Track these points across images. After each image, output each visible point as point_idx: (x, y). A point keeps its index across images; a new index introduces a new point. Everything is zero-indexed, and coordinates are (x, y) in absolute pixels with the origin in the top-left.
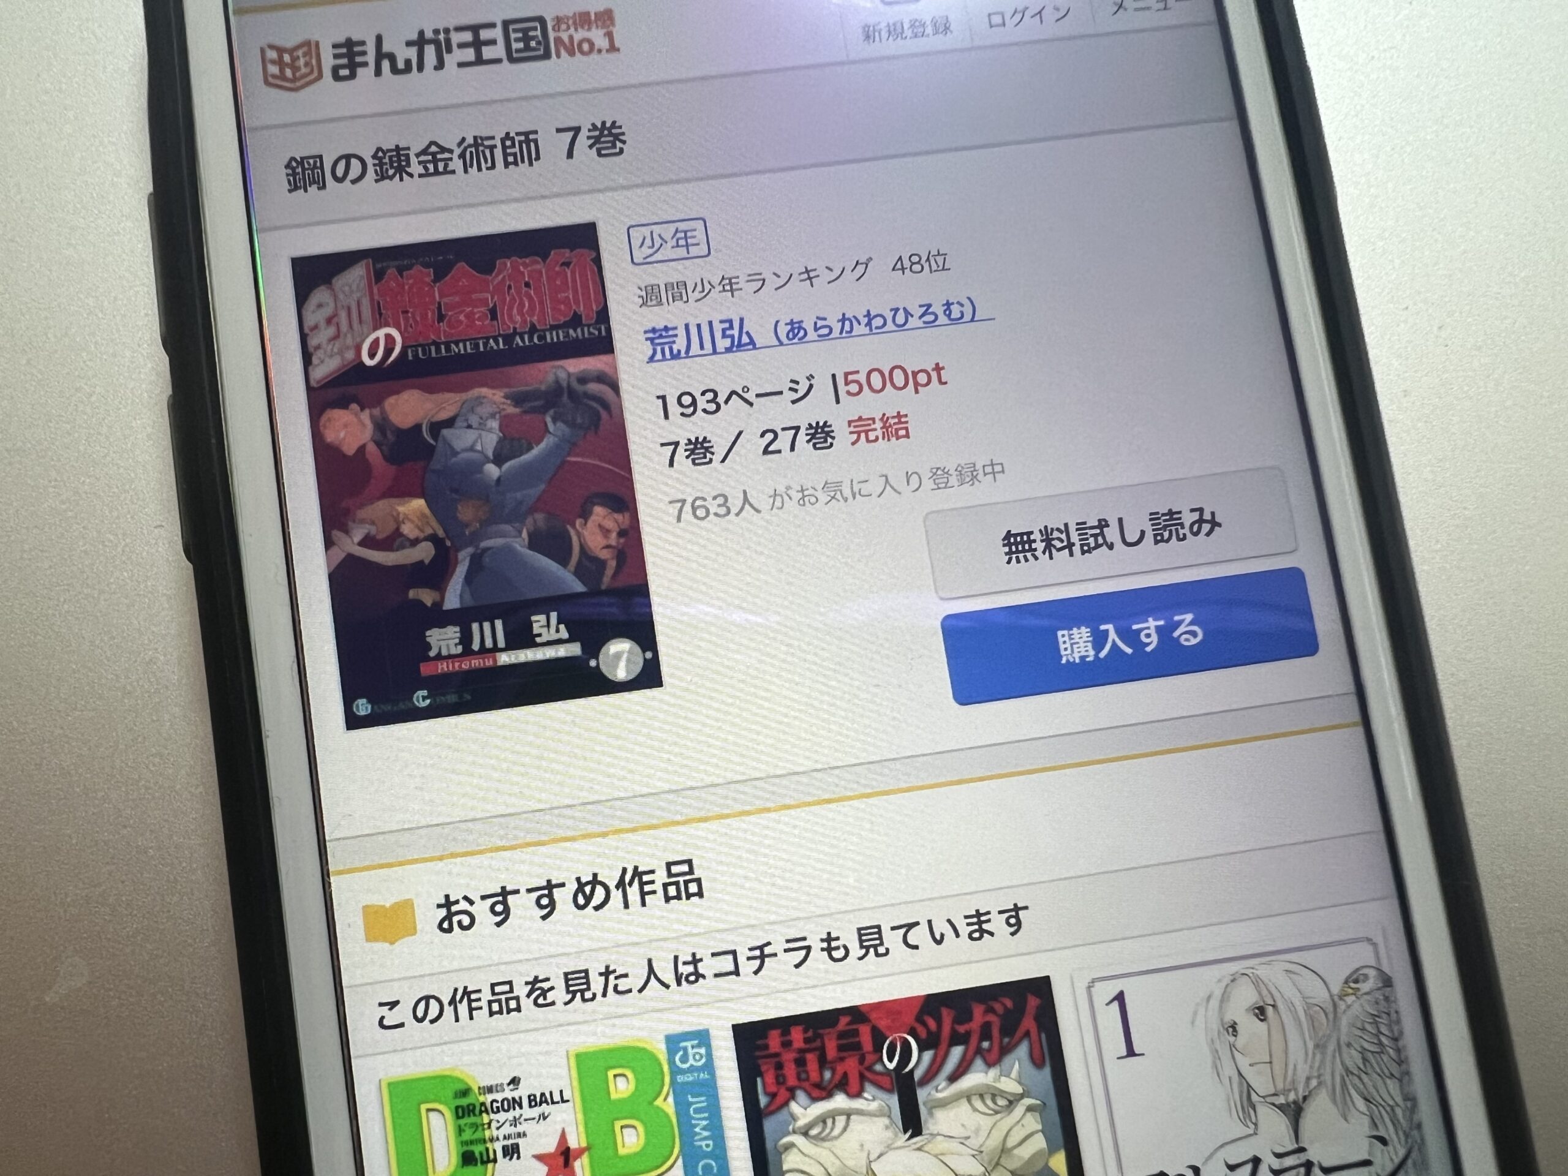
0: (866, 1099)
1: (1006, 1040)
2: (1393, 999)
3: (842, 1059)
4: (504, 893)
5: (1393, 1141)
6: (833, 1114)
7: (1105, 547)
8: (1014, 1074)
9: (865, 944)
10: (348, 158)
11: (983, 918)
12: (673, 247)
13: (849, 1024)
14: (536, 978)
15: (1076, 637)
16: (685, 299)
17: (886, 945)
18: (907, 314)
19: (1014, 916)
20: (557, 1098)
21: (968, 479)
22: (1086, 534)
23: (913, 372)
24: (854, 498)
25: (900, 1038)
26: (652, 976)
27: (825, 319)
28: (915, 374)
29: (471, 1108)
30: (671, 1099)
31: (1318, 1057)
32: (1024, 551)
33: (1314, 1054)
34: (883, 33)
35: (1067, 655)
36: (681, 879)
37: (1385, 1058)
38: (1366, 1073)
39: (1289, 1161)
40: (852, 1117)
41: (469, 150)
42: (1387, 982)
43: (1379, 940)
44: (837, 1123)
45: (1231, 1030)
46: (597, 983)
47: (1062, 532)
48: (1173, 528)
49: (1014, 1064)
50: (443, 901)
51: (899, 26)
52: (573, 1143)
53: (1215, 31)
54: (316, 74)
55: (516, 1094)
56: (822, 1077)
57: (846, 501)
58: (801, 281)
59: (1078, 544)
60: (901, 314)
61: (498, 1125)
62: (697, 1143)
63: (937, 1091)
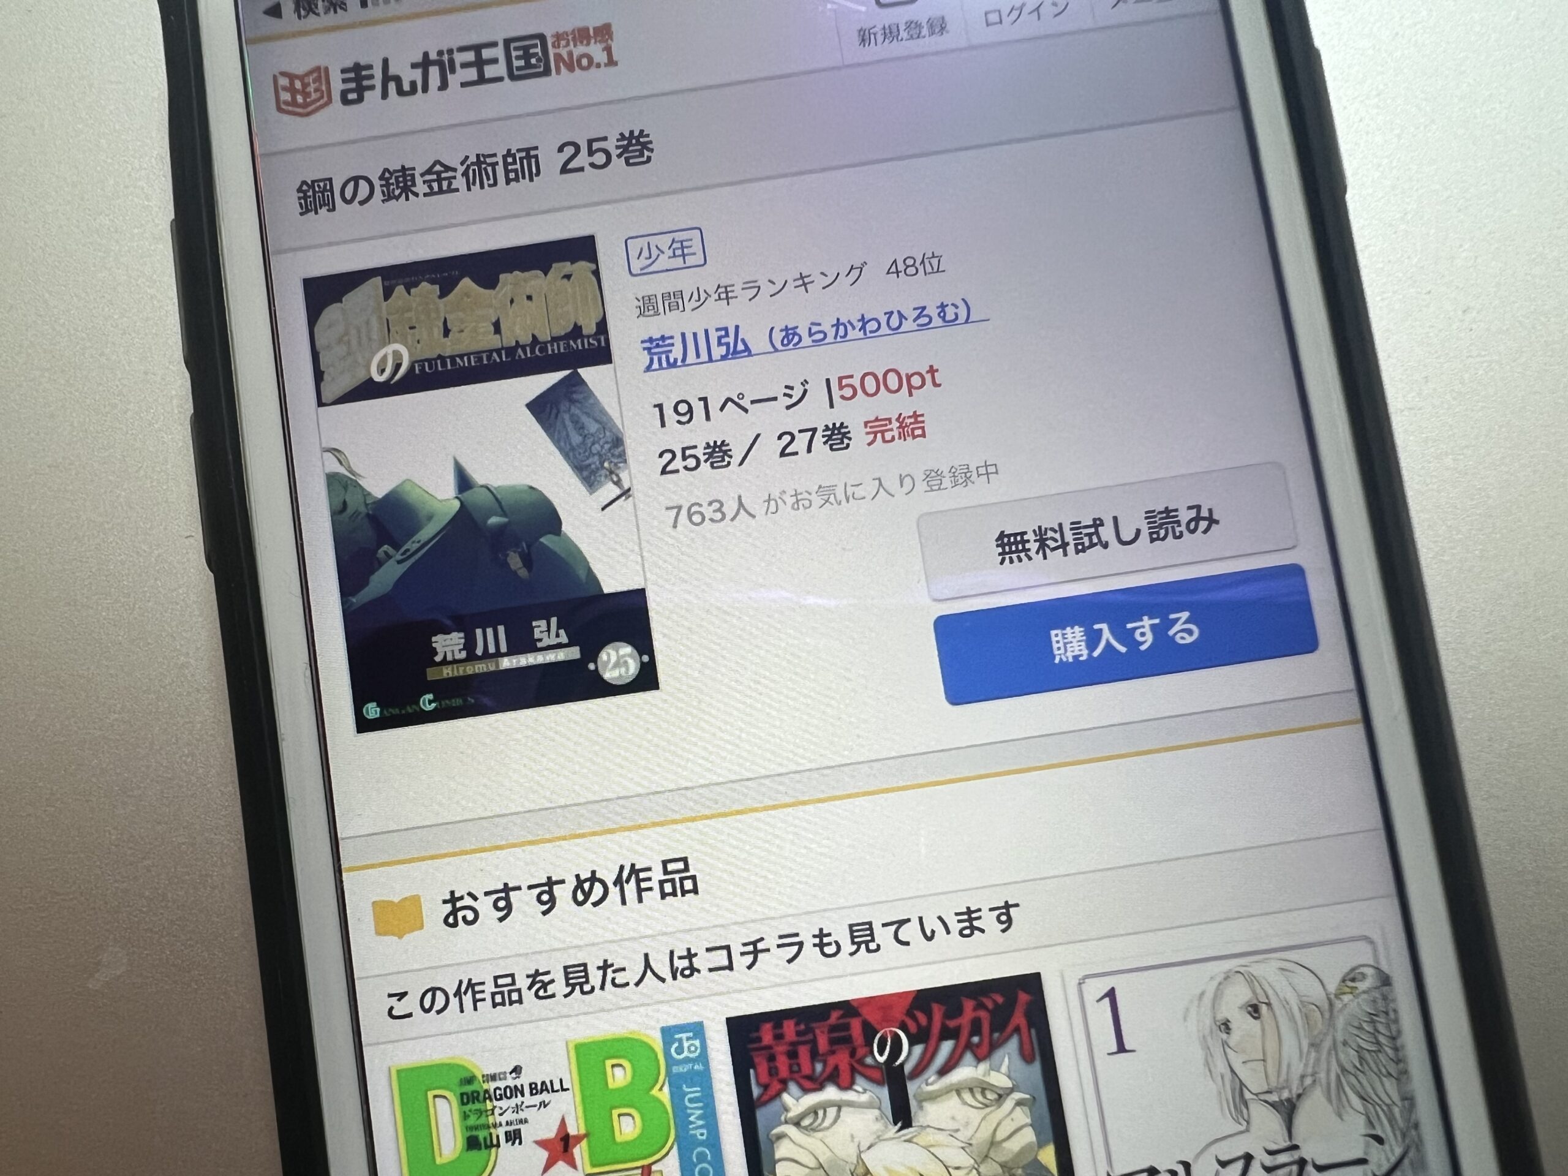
0: (856, 1091)
1: (996, 1035)
2: (1390, 998)
3: (833, 1052)
4: (507, 889)
5: (1390, 1141)
6: (825, 1106)
7: (1098, 547)
8: (1004, 1069)
9: (856, 940)
10: (356, 179)
11: (974, 915)
12: (669, 257)
13: (839, 1018)
14: (537, 971)
15: (1069, 636)
16: (681, 308)
17: (878, 940)
18: (901, 316)
19: (1005, 914)
20: (557, 1086)
21: (961, 481)
22: (1081, 533)
23: (907, 375)
24: (848, 501)
25: (891, 1031)
26: (649, 972)
27: (819, 324)
28: (909, 377)
29: (475, 1095)
30: (666, 1089)
31: (1313, 1054)
32: (1017, 551)
33: (1309, 1052)
34: (878, 36)
35: (1060, 655)
36: (677, 876)
37: (1380, 1055)
38: (1362, 1072)
39: (1283, 1158)
40: (844, 1110)
41: (472, 168)
43: (1377, 938)
44: (828, 1114)
45: (1223, 1027)
46: (595, 977)
47: (1055, 531)
48: (1169, 526)
49: (1003, 1060)
50: (448, 897)
51: (894, 30)
52: (572, 1131)
53: (1218, 20)
54: (325, 99)
55: (518, 1083)
56: (814, 1070)
57: (840, 503)
58: (796, 287)
59: (1072, 543)
60: (895, 317)
61: (501, 1112)
62: (692, 1132)
63: (927, 1084)
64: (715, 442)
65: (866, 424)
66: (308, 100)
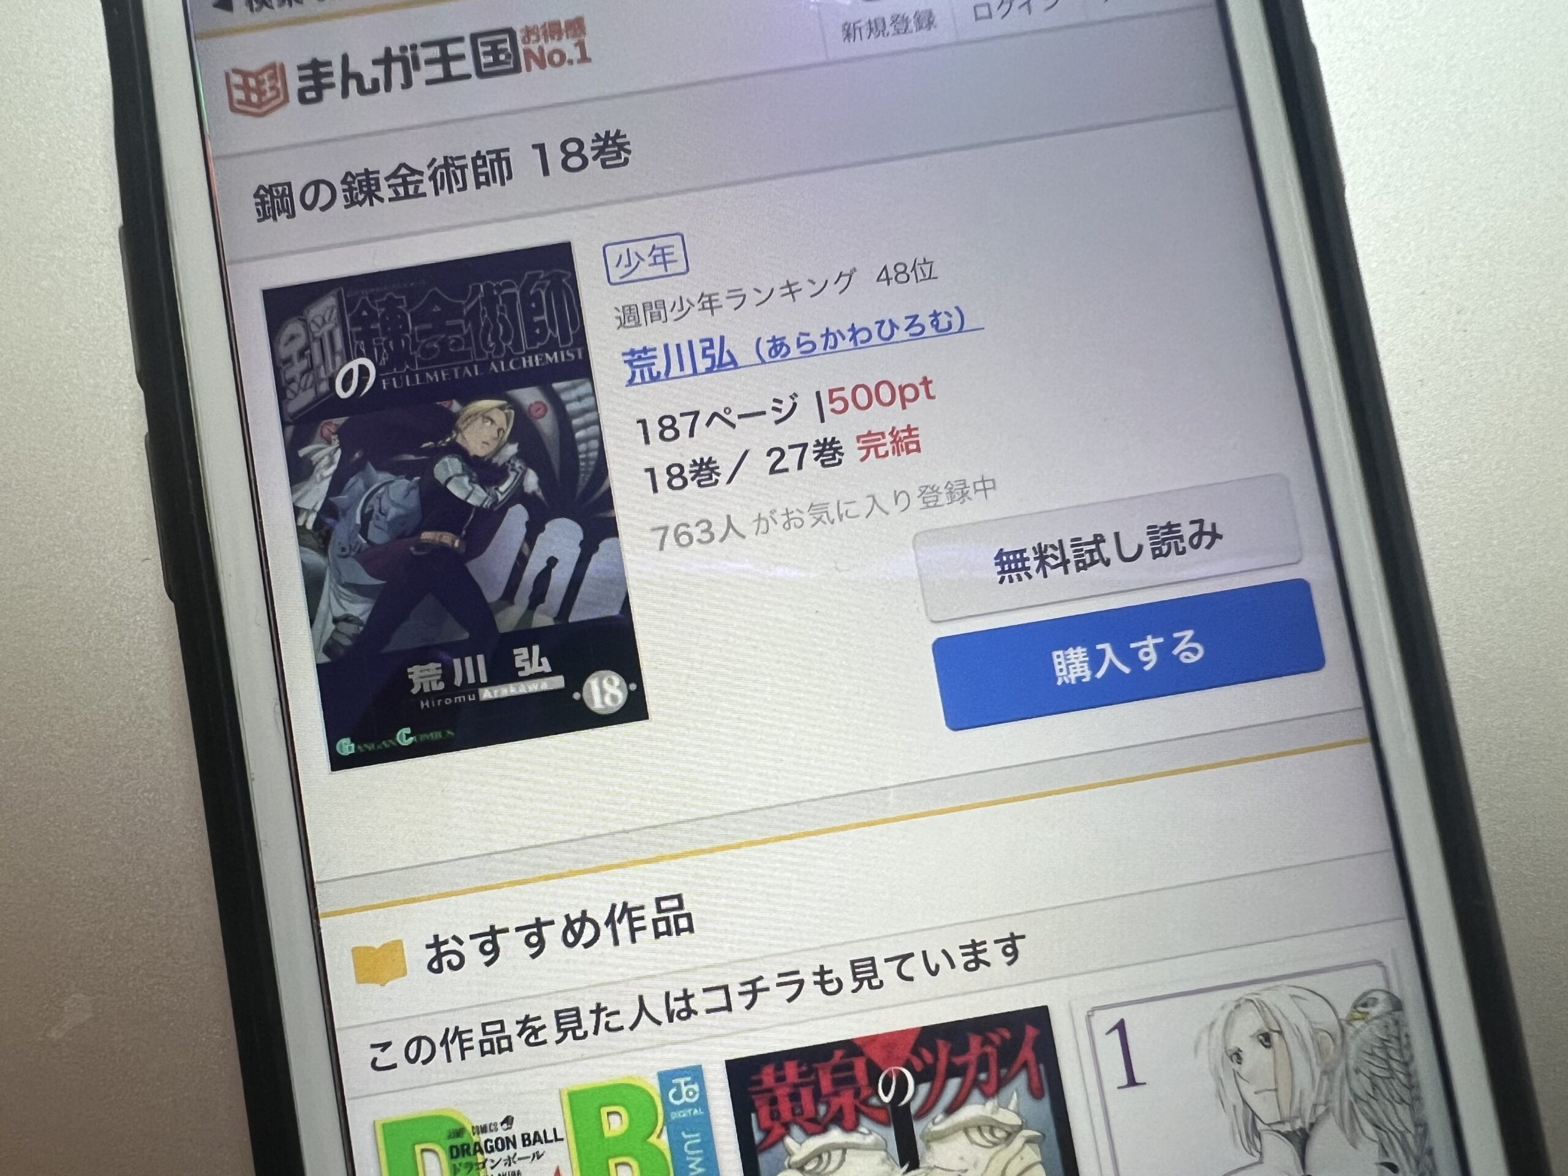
0: (861, 1133)
1: (1004, 1071)
2: (1401, 1023)
3: (836, 1094)
4: (493, 932)
5: (1404, 1169)
6: (829, 1149)
7: (1100, 564)
8: (1012, 1105)
9: (858, 976)
10: (317, 183)
11: (978, 948)
12: (650, 265)
13: (841, 1058)
14: (527, 1016)
15: (1072, 656)
16: (663, 318)
17: (880, 977)
18: (893, 326)
19: (1011, 946)
20: (551, 1136)
21: (957, 497)
22: (1082, 550)
24: (841, 520)
25: (895, 1070)
26: (644, 1014)
27: (808, 335)
28: (902, 389)
29: (465, 1147)
30: (665, 1137)
31: (1326, 1082)
32: (1017, 569)
33: (1321, 1080)
34: (863, 31)
35: (1062, 676)
36: (671, 915)
37: (1395, 1083)
38: (1377, 1100)
40: (848, 1151)
41: (439, 171)
42: (1397, 1005)
43: (1388, 962)
44: (832, 1158)
45: (1235, 1058)
46: (588, 1022)
47: (1055, 548)
48: (1172, 541)
49: (1013, 1093)
50: (432, 941)
51: (880, 22)
53: (1213, 14)
54: (282, 97)
55: (509, 1134)
56: (817, 1111)
57: (832, 523)
58: (783, 296)
59: (1073, 560)
60: (887, 327)
61: (493, 1164)
63: (934, 1124)
64: (702, 459)
65: (858, 438)
66: (264, 99)
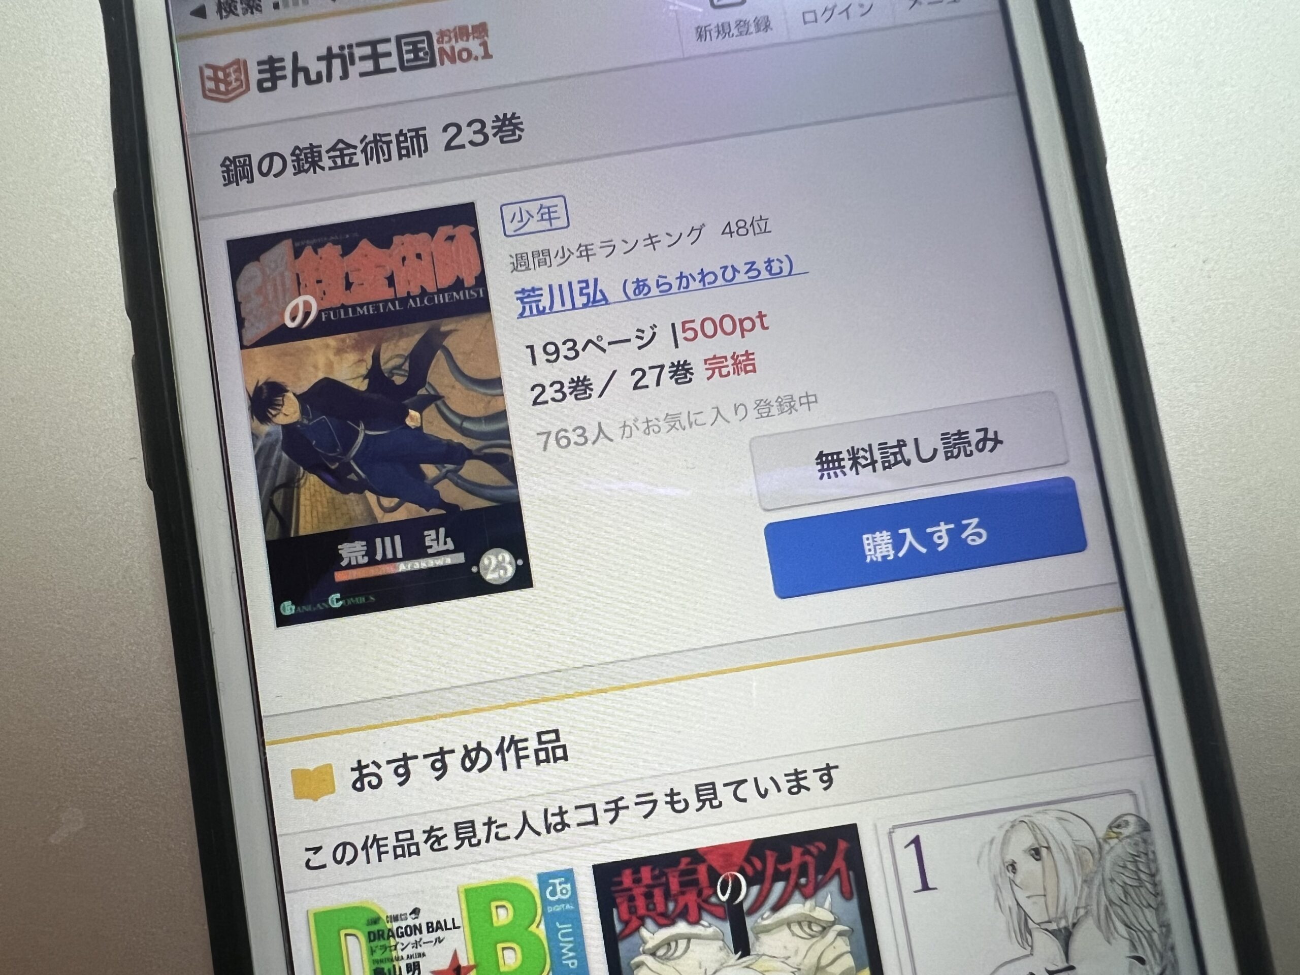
0: (703, 926)
1: (820, 877)
2: (1149, 841)
3: (683, 893)
4: (406, 758)
5: (1150, 962)
6: (676, 938)
7: (903, 464)
8: (827, 905)
9: (702, 798)
10: (271, 156)
11: (800, 776)
12: (538, 221)
13: (688, 864)
14: (432, 827)
15: (878, 539)
16: (548, 264)
17: (719, 799)
18: (735, 270)
19: (827, 774)
20: (450, 925)
21: (786, 409)
22: (887, 453)
23: (740, 320)
24: (691, 427)
25: (731, 875)
26: (527, 827)
27: (665, 277)
28: (741, 321)
29: (381, 933)
30: (542, 926)
31: (1086, 889)
32: (834, 468)
33: (1082, 887)
34: (713, 33)
35: (871, 555)
36: (549, 746)
37: (1143, 890)
38: (1127, 904)
40: (693, 941)
41: (370, 145)
43: (1138, 791)
44: (679, 946)
45: (1010, 868)
46: (481, 832)
47: (866, 451)
48: (961, 446)
49: (827, 895)
50: (356, 765)
51: (726, 26)
52: (463, 963)
53: (998, 18)
54: (244, 87)
55: (417, 922)
56: (666, 906)
57: (684, 429)
58: (645, 246)
59: (880, 461)
60: (730, 270)
61: (403, 947)
62: (564, 962)
63: (763, 919)
64: (578, 378)
65: (706, 361)
66: (230, 88)
